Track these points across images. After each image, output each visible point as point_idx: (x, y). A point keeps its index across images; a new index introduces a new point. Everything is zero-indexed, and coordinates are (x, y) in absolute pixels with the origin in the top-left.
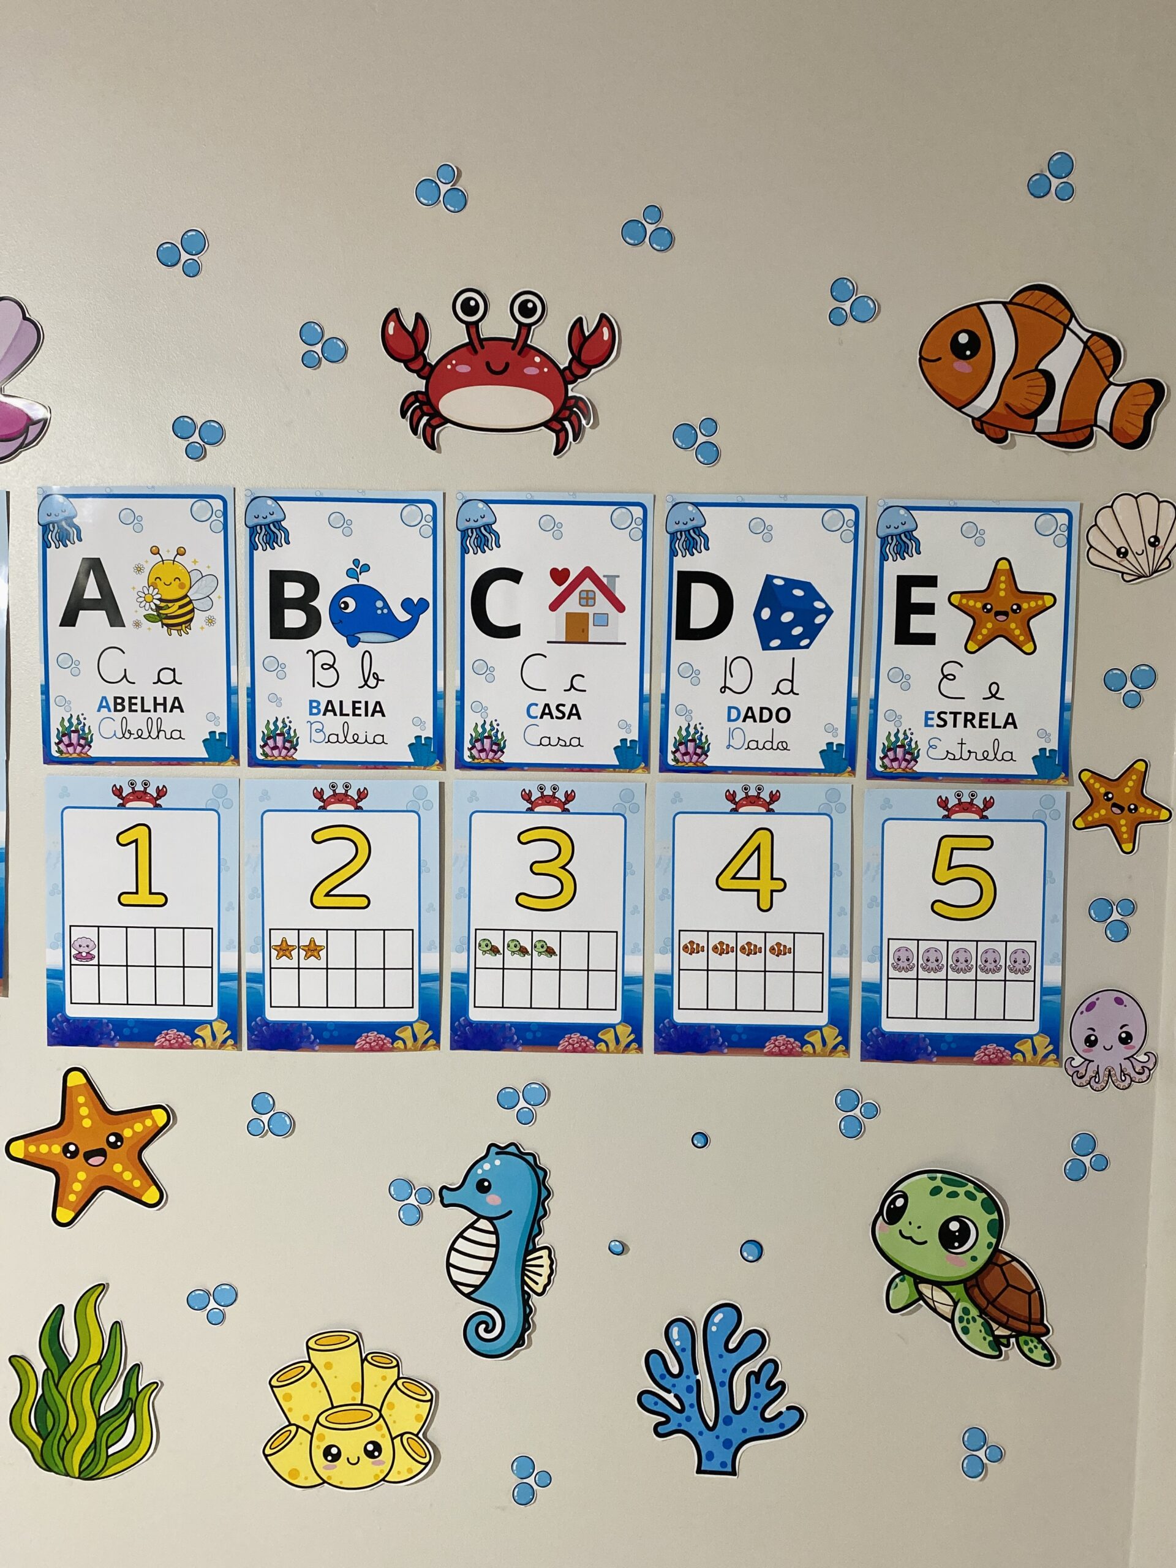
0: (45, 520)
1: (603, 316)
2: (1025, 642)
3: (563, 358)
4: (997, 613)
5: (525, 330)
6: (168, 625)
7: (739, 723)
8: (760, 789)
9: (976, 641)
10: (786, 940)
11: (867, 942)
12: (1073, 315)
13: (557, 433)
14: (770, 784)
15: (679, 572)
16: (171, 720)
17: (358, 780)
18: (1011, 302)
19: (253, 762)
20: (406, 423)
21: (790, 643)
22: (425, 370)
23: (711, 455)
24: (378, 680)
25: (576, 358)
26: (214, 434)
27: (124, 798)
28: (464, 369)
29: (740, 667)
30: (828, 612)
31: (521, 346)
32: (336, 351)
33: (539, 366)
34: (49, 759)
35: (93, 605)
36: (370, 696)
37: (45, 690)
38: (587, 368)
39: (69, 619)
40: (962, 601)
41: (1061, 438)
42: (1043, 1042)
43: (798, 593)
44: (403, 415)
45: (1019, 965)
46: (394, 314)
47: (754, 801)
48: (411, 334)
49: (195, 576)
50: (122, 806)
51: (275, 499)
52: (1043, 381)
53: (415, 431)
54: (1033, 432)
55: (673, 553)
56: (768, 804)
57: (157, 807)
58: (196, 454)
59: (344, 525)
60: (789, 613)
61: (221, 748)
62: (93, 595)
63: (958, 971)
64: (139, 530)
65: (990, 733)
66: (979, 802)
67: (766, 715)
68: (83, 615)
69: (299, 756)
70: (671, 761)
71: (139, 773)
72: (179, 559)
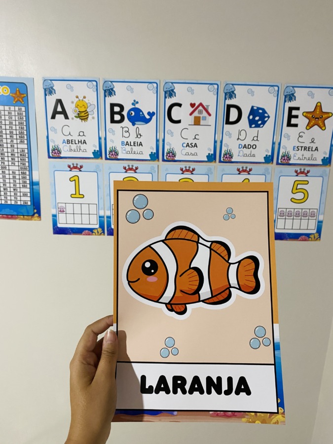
0: (45, 87)
2: (323, 127)
4: (316, 118)
6: (82, 119)
7: (242, 149)
8: (246, 168)
9: (309, 126)
14: (249, 166)
15: (228, 105)
16: (83, 146)
17: (135, 164)
19: (106, 159)
21: (258, 126)
24: (141, 135)
27: (71, 168)
29: (243, 133)
30: (269, 117)
34: (49, 157)
35: (60, 113)
36: (139, 140)
37: (48, 137)
39: (53, 117)
40: (306, 115)
42: (317, 235)
43: (261, 111)
47: (244, 171)
50: (70, 170)
51: (111, 82)
55: (226, 99)
56: (249, 172)
57: (80, 171)
59: (132, 90)
60: (258, 117)
61: (97, 155)
62: (60, 110)
63: (296, 217)
64: (72, 90)
65: (311, 152)
66: (306, 171)
67: (249, 147)
68: (57, 116)
69: (119, 157)
70: (222, 160)
71: (75, 161)
72: (84, 99)
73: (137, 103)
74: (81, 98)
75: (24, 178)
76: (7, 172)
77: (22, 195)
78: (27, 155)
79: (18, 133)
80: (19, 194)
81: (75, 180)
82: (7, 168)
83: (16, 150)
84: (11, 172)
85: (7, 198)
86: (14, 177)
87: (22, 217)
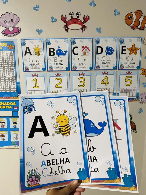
0: (22, 42)
1: (87, 15)
2: (136, 54)
3: (83, 21)
4: (133, 50)
5: (78, 17)
6: (37, 55)
7: (104, 64)
8: (106, 72)
9: (131, 54)
10: (109, 89)
11: (118, 89)
12: (143, 14)
13: (82, 30)
14: (107, 71)
15: (97, 46)
16: (38, 66)
17: (60, 73)
18: (135, 12)
19: (48, 71)
20: (64, 29)
21: (110, 54)
22: (66, 23)
23: (100, 32)
24: (62, 61)
25: (84, 20)
26: (41, 31)
27: (33, 76)
28: (71, 22)
29: (104, 57)
30: (114, 51)
31: (78, 19)
32: (55, 20)
33: (80, 22)
34: (24, 71)
35: (28, 53)
36: (61, 63)
37: (23, 63)
38: (86, 22)
39: (25, 55)
40: (129, 49)
41: (141, 29)
42: (137, 99)
43: (110, 48)
44: (64, 28)
45: (134, 90)
46: (62, 15)
47: (105, 73)
48: (64, 18)
49: (40, 49)
50: (33, 77)
51: (49, 39)
52: (139, 22)
53: (65, 30)
54: (137, 28)
55: (96, 44)
56: (107, 74)
57: (37, 77)
58: (39, 34)
59: (57, 42)
60: (109, 51)
61: (44, 69)
62: (28, 52)
63: (128, 91)
64: (33, 43)
65: (132, 64)
66: (130, 72)
67: (107, 63)
68: (27, 54)
69: (53, 70)
70: (96, 69)
71: (35, 73)
72: (38, 47)
73: (60, 47)
74: (37, 46)
75: (13, 81)
76: (6, 79)
77: (13, 88)
78: (14, 71)
79: (10, 62)
80: (11, 88)
81: (35, 81)
82: (6, 77)
83: (10, 69)
84: (8, 79)
85: (6, 90)
86: (9, 81)
87: (13, 97)
